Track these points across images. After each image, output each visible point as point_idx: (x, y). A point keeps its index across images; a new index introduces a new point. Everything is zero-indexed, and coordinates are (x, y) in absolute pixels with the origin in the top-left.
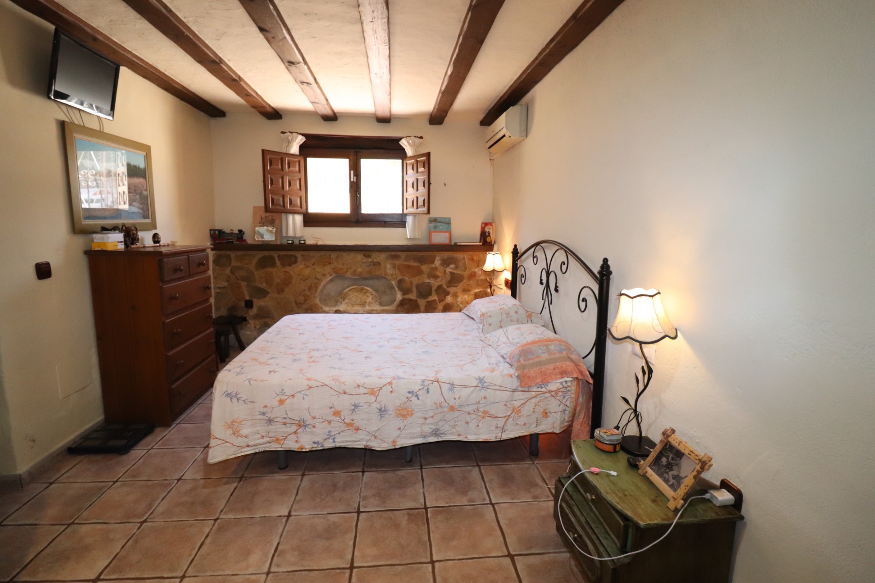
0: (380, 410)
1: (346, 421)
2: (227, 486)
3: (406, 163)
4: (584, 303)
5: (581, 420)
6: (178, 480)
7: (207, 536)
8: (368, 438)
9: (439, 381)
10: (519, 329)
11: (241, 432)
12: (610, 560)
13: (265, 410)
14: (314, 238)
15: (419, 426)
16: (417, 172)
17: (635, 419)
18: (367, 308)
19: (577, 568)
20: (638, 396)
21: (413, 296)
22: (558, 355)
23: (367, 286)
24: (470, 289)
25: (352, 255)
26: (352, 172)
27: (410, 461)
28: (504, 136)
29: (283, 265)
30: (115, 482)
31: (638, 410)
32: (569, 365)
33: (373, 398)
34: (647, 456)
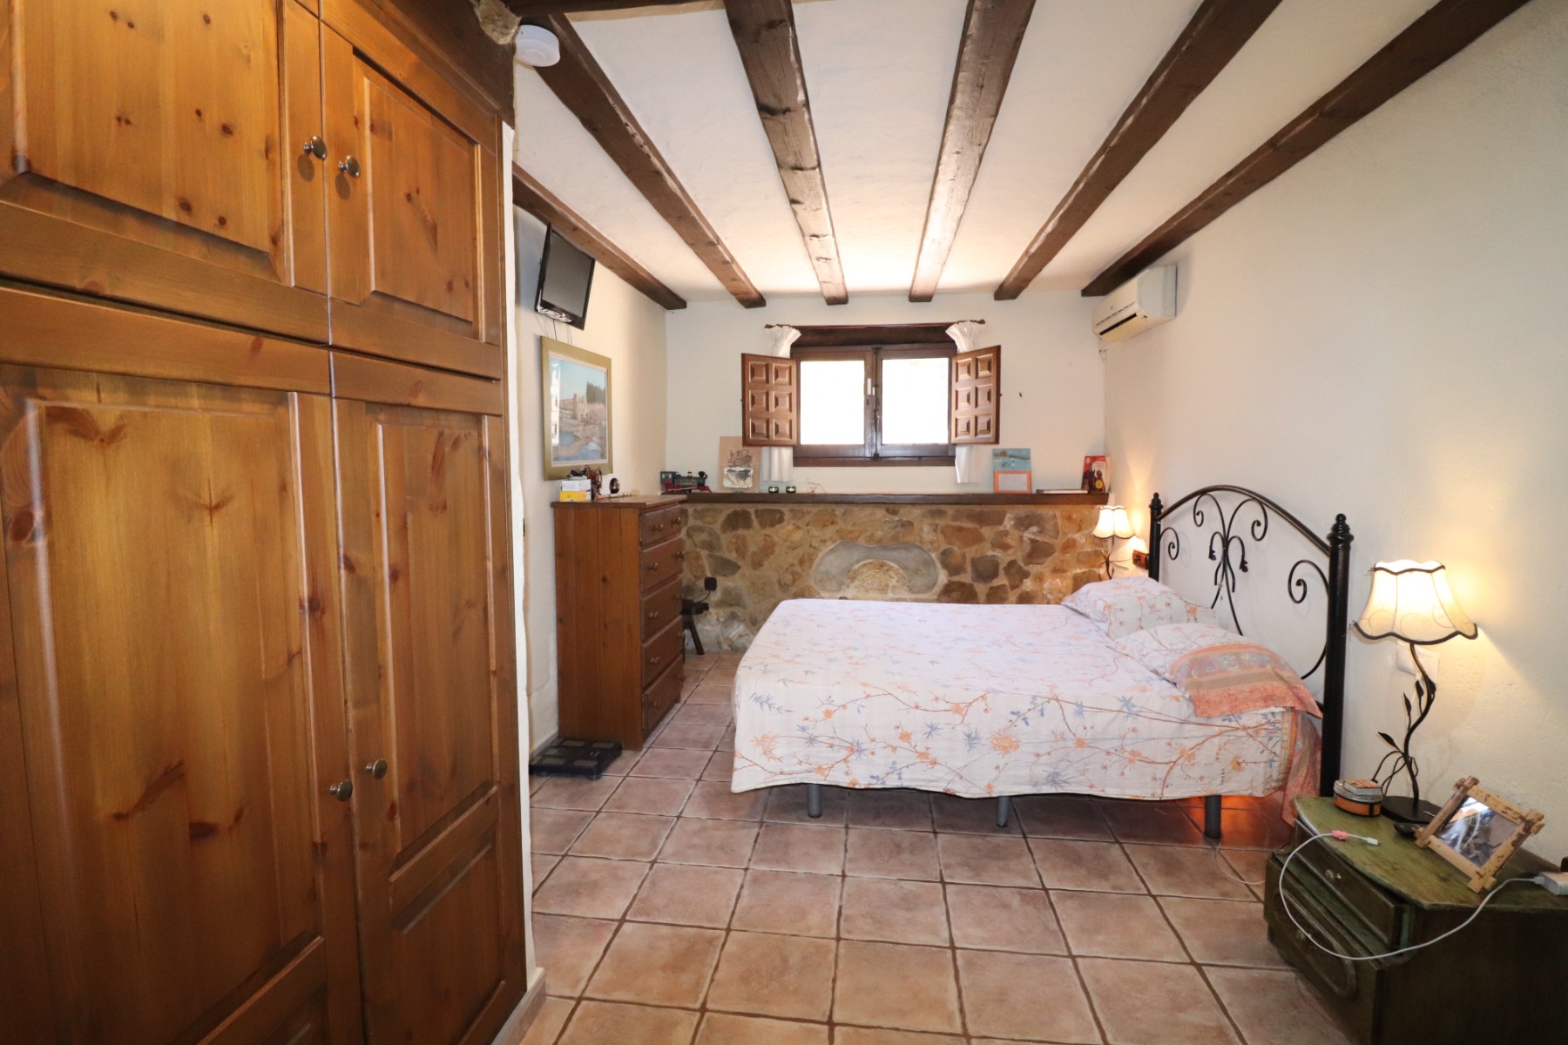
0: (969, 736)
1: (919, 749)
2: (746, 831)
3: (957, 364)
4: (1301, 588)
5: (1301, 780)
6: (679, 817)
7: (742, 887)
8: (949, 777)
9: (1059, 698)
10: (1179, 629)
11: (774, 752)
12: (1372, 961)
13: (806, 723)
14: (810, 483)
15: (1027, 766)
16: (977, 376)
17: (1405, 768)
18: (890, 595)
19: (1310, 991)
20: (1411, 730)
21: (966, 578)
22: (1257, 670)
23: (890, 560)
24: (1066, 568)
25: (868, 510)
26: (869, 380)
27: (1005, 826)
28: (1134, 315)
29: (763, 525)
30: (598, 812)
31: (1411, 754)
32: (1278, 687)
33: (958, 718)
34: (1428, 823)
